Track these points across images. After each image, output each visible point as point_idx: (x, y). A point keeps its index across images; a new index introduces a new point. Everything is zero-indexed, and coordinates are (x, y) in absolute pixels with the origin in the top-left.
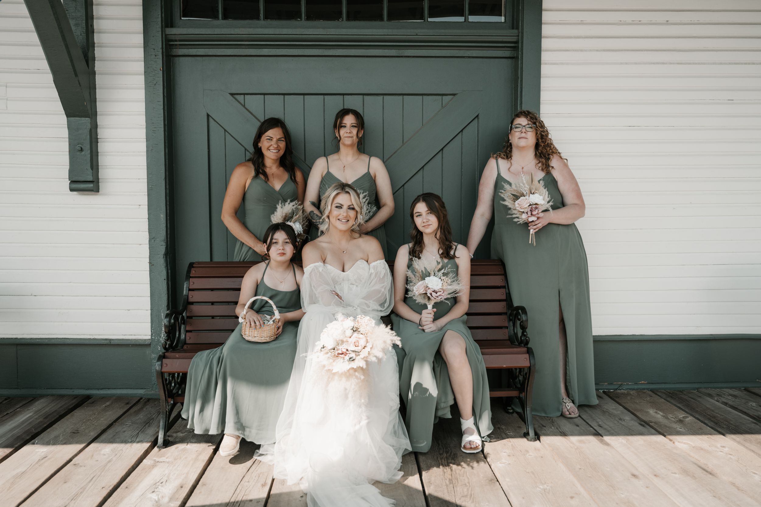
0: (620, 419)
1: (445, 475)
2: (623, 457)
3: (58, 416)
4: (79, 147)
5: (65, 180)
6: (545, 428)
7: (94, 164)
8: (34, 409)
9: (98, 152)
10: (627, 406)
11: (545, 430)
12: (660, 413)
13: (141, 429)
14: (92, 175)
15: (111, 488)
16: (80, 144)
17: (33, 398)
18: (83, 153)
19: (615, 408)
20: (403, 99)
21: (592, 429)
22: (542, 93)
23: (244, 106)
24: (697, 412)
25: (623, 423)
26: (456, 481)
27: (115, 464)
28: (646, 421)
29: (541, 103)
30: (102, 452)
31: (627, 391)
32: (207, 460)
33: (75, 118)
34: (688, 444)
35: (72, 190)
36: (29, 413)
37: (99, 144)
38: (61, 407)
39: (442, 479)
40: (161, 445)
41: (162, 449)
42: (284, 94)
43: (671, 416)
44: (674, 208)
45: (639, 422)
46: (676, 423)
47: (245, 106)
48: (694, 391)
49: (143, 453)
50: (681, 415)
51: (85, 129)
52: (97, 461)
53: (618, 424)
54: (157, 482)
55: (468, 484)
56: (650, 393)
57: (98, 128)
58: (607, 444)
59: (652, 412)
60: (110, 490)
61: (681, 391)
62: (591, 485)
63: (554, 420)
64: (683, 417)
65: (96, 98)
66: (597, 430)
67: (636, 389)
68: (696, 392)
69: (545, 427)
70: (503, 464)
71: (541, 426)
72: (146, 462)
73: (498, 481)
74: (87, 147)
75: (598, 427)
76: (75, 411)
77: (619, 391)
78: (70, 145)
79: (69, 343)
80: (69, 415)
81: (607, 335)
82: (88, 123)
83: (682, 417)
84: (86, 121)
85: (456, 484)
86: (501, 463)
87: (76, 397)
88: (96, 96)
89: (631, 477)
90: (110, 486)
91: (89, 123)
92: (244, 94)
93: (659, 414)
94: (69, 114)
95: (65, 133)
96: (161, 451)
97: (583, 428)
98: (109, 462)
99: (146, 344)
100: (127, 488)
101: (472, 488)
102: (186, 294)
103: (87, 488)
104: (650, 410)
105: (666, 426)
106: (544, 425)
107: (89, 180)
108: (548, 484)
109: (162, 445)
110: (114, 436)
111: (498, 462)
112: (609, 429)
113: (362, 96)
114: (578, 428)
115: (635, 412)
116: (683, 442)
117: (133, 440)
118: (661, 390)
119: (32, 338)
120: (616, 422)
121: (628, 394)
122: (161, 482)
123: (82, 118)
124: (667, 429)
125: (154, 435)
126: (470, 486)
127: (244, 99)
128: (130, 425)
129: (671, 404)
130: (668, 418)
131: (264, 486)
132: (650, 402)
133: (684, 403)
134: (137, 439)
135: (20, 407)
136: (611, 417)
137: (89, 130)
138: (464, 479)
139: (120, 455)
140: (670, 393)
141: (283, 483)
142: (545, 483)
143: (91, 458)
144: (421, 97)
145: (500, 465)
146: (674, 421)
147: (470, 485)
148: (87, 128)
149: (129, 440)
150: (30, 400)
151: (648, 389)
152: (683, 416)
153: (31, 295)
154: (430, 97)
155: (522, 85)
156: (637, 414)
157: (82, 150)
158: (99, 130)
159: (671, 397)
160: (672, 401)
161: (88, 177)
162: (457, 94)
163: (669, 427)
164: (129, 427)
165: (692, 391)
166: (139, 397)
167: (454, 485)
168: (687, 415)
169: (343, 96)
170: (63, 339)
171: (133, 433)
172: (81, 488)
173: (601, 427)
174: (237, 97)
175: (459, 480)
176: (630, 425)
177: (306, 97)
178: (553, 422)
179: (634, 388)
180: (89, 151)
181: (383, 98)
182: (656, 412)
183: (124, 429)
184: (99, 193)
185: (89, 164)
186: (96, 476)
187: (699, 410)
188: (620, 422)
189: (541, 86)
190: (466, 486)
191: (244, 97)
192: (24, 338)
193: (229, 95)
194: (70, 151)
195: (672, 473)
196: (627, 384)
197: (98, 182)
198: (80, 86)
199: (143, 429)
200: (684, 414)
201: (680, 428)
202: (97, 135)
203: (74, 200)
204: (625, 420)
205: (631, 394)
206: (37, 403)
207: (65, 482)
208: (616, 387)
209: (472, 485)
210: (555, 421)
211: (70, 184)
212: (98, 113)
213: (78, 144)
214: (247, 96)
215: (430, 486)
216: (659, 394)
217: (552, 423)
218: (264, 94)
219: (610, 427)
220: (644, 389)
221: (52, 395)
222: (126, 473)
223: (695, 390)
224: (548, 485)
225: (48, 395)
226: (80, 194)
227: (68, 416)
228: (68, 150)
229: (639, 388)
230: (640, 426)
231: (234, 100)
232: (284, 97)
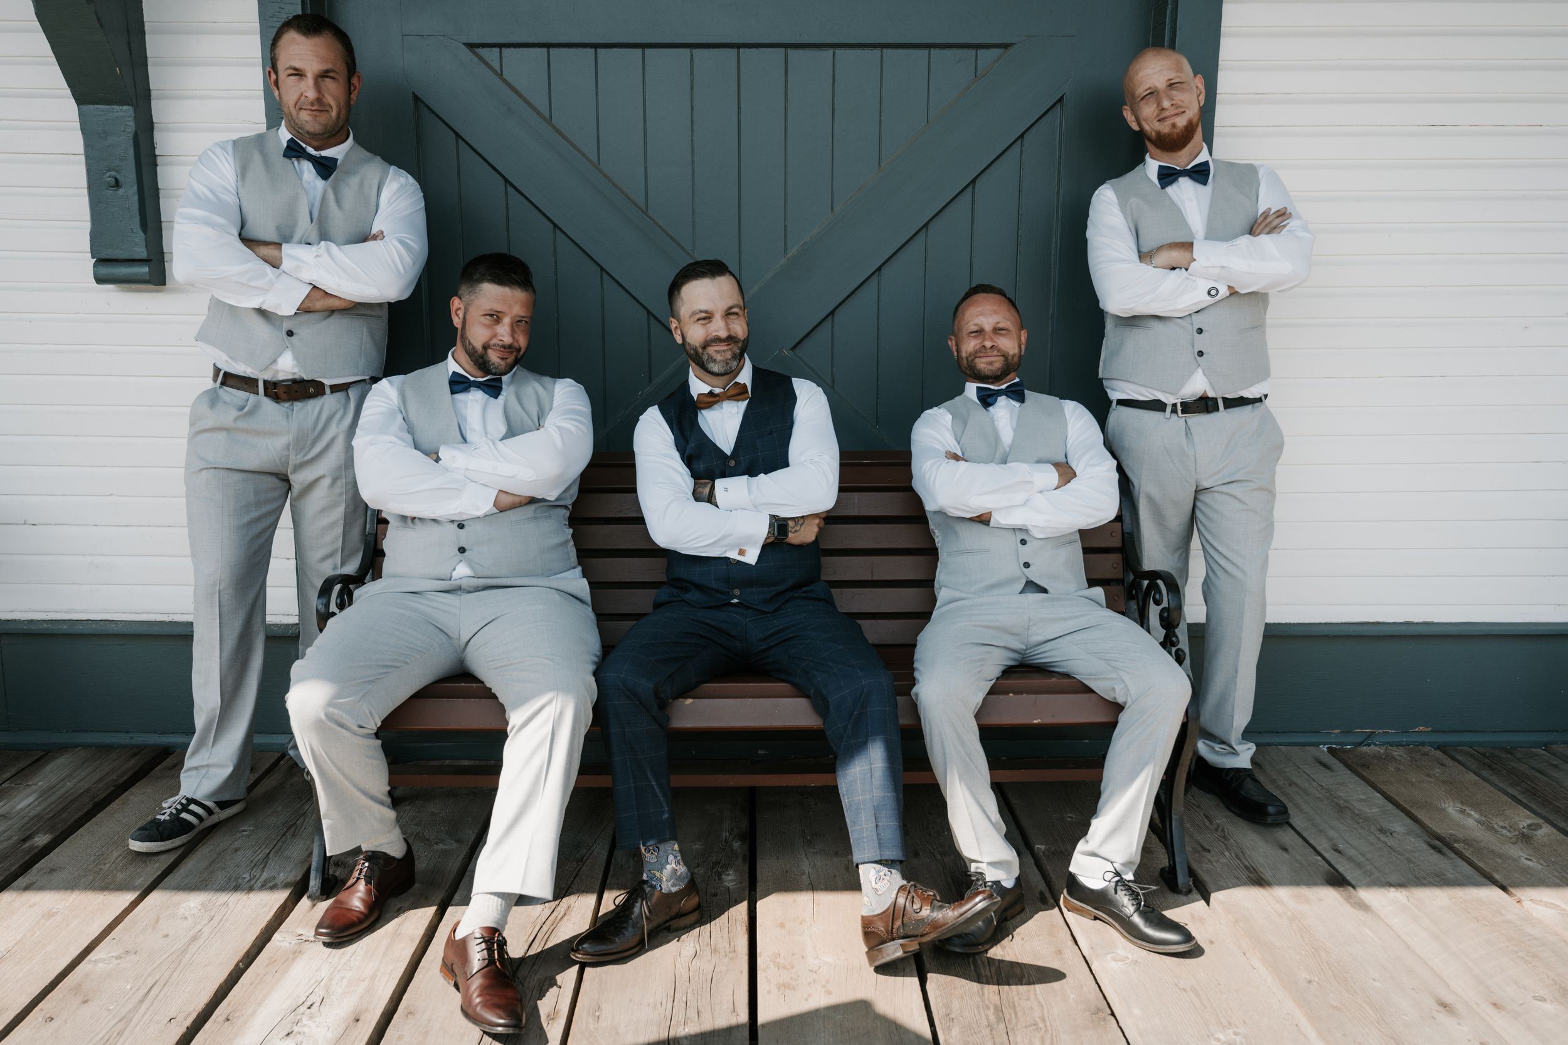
0: (1382, 830)
1: (983, 994)
2: (1409, 947)
3: (90, 806)
4: (110, 177)
5: (85, 254)
6: (1208, 855)
7: (150, 216)
8: (40, 783)
9: (157, 190)
10: (1391, 790)
11: (1211, 862)
12: (1473, 813)
13: (275, 842)
14: (146, 246)
15: (188, 1022)
16: (113, 170)
17: (44, 753)
18: (121, 191)
19: (1363, 797)
20: (882, 56)
21: (1319, 858)
22: (1224, 42)
23: (500, 75)
24: (1558, 811)
25: (1391, 842)
26: (1012, 1012)
27: (206, 946)
28: (1443, 836)
29: (1219, 68)
30: (181, 911)
31: (1384, 748)
32: (420, 938)
33: (96, 106)
34: (1556, 907)
35: (100, 280)
36: (28, 796)
37: (158, 168)
38: (101, 780)
39: (978, 1007)
40: (316, 893)
41: (318, 902)
42: (596, 46)
43: (1501, 824)
44: (1526, 327)
45: (1428, 839)
46: (1516, 843)
47: (502, 74)
48: (1539, 750)
49: (274, 916)
50: (1524, 819)
51: (123, 133)
52: (167, 936)
53: (1380, 846)
54: (301, 1002)
55: (1041, 1025)
56: (1438, 754)
57: (154, 130)
58: (1363, 907)
59: (1452, 808)
60: (188, 1028)
61: (1510, 750)
62: (1344, 1035)
63: (1226, 830)
64: (1528, 825)
65: (146, 57)
66: (1333, 862)
67: (1404, 743)
68: (1544, 752)
69: (1209, 851)
70: (1120, 963)
71: (1200, 849)
72: (279, 941)
73: (1113, 1014)
74: (129, 176)
75: (1333, 852)
76: (133, 789)
77: (1365, 747)
78: (89, 171)
79: (115, 632)
80: (117, 801)
81: (1346, 623)
82: (128, 119)
83: (1525, 825)
84: (124, 113)
85: (1014, 1021)
86: (1114, 960)
87: (138, 750)
88: (146, 53)
89: (1437, 1011)
90: (189, 1015)
91: (132, 118)
92: (500, 46)
93: (1469, 815)
94: (81, 98)
95: (76, 142)
96: (315, 907)
97: (1299, 857)
98: (195, 938)
99: (287, 635)
100: (228, 1020)
101: (1052, 1034)
102: (371, 532)
103: (135, 1021)
104: (1447, 805)
105: (1493, 852)
106: (1207, 847)
107: (137, 258)
108: (1236, 1027)
109: (319, 893)
110: (213, 862)
111: (1109, 957)
112: (1361, 859)
113: (784, 49)
114: (1286, 855)
115: (1413, 811)
116: (1541, 901)
117: (255, 876)
118: (1463, 748)
119: (32, 621)
120: (1372, 838)
121: (1389, 758)
122: (309, 1003)
123: (113, 107)
124: (1499, 861)
125: (302, 863)
126: (1046, 1031)
127: (501, 57)
128: (250, 830)
129: (1493, 788)
130: (1492, 829)
131: (553, 1019)
132: (1444, 782)
133: (1523, 785)
134: (264, 873)
135: (11, 778)
136: (1359, 823)
137: (131, 136)
138: (1031, 1008)
139: (221, 920)
140: (1484, 755)
141: (597, 1014)
142: (1230, 1024)
143: (154, 928)
144: (925, 52)
145: (1115, 966)
146: (1511, 838)
147: (1046, 1027)
148: (128, 130)
149: (244, 876)
150: (36, 758)
151: (1431, 744)
152: (1529, 822)
153: (25, 524)
154: (949, 53)
155: (1174, 21)
156: (1419, 817)
157: (117, 184)
158: (157, 136)
159: (1489, 767)
160: (1494, 778)
161: (135, 249)
162: (1014, 44)
163: (1500, 856)
164: (248, 836)
165: (1534, 750)
166: (278, 752)
167: (1009, 1026)
168: (1536, 822)
169: (736, 50)
170: (102, 623)
171: (256, 854)
172: (121, 1020)
173: (1340, 852)
174: (483, 52)
175: (1018, 1009)
176: (1408, 847)
177: (648, 51)
178: (1225, 837)
179: (1400, 742)
180: (135, 188)
181: (834, 54)
182: (1463, 812)
183: (237, 844)
184: (167, 286)
185: (137, 219)
186: (158, 983)
187: (1562, 807)
188: (1383, 837)
189: (1223, 24)
190: (1037, 1029)
191: (501, 52)
192: (15, 620)
193: (463, 47)
194: (89, 188)
195: (1535, 998)
196: (1384, 732)
197: (162, 261)
198: (101, 26)
199: (280, 844)
200: (1529, 818)
201: (1526, 859)
202: (153, 148)
203: (108, 304)
204: (1394, 834)
205: (1393, 758)
206: (50, 767)
207: (85, 1002)
208: (1359, 740)
209: (1051, 1025)
210: (1229, 833)
211: (95, 266)
212: (153, 93)
213: (109, 171)
214: (508, 50)
215: (949, 1029)
216: (1460, 758)
217: (1223, 840)
218: (548, 46)
219: (1363, 855)
220: (1423, 744)
221: (85, 746)
222: (230, 974)
223: (1540, 748)
224: (1236, 1030)
225: (76, 747)
226: (123, 291)
227: (114, 805)
228: (85, 184)
229: (1410, 742)
230: (1432, 851)
231: (476, 59)
232: (596, 53)
